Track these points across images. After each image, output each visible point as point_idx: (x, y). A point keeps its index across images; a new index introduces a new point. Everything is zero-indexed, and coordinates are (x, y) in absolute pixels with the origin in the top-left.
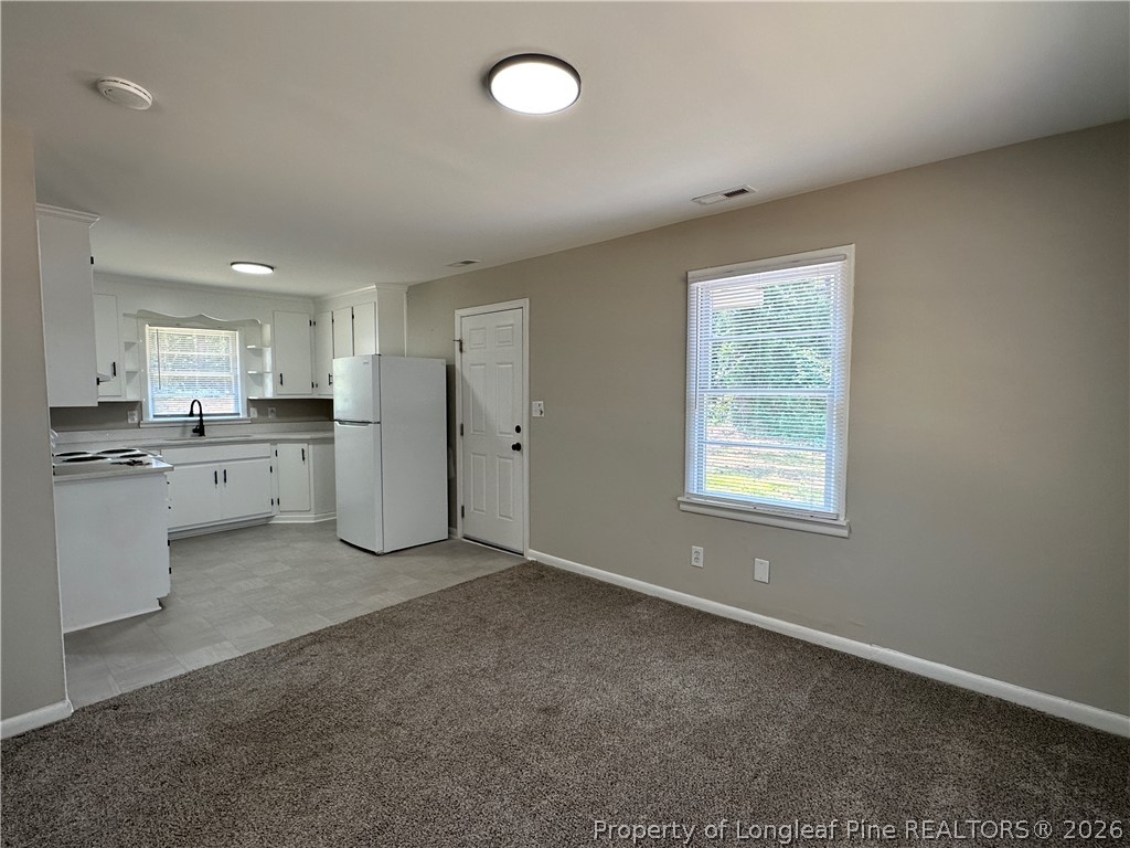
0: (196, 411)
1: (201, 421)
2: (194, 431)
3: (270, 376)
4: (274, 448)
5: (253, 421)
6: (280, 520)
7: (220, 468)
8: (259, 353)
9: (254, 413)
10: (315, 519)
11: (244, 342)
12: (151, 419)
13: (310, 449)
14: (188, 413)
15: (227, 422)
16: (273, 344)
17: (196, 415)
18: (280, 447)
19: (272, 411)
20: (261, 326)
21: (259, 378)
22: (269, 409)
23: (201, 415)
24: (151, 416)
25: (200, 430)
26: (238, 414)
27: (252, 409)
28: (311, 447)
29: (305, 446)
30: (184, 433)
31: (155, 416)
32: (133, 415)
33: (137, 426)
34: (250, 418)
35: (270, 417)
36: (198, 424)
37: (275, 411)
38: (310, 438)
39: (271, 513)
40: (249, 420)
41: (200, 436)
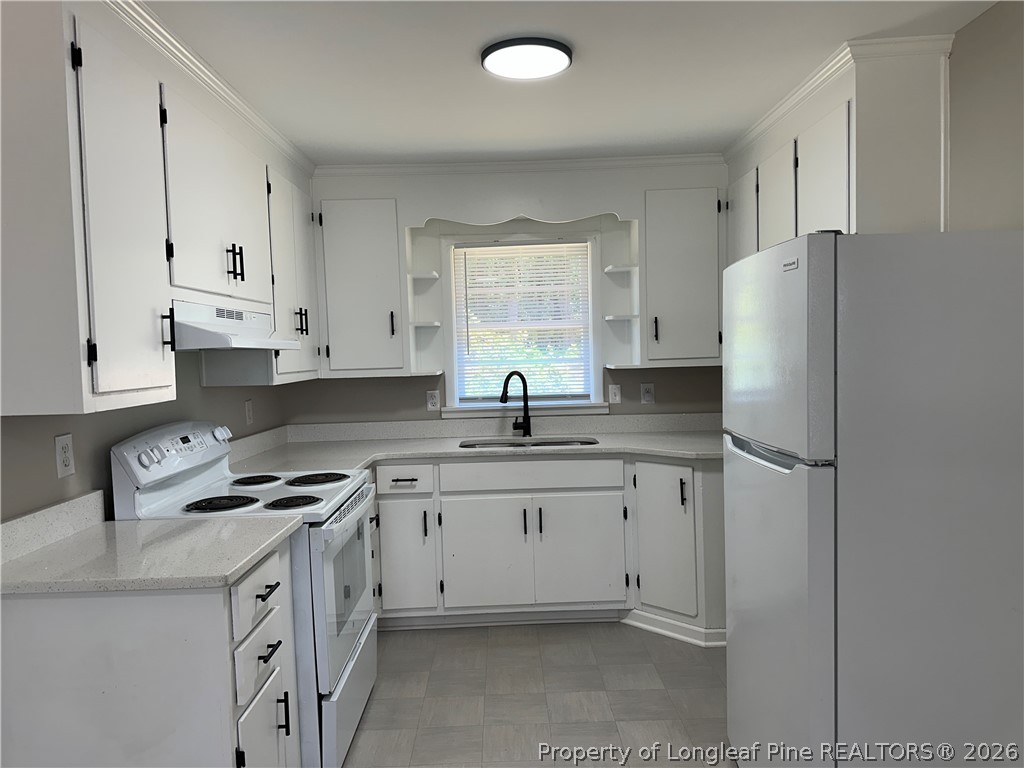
1: (526, 407)
2: (517, 426)
3: (639, 322)
4: (631, 470)
5: (613, 410)
6: (641, 621)
7: (531, 504)
8: (622, 278)
9: (616, 398)
10: (707, 637)
11: (600, 261)
12: (457, 405)
13: (697, 482)
15: (568, 409)
16: (644, 261)
17: (516, 398)
18: (642, 469)
19: (648, 392)
20: (627, 225)
21: (621, 326)
22: (643, 387)
23: (526, 398)
24: (457, 400)
25: (524, 426)
26: (587, 397)
27: (612, 388)
28: (699, 475)
29: (685, 473)
30: (502, 429)
31: (462, 400)
32: (433, 397)
33: (439, 416)
34: (607, 404)
35: (643, 402)
36: (522, 414)
37: (652, 391)
38: (694, 457)
39: (625, 602)
40: (605, 407)
41: (523, 435)
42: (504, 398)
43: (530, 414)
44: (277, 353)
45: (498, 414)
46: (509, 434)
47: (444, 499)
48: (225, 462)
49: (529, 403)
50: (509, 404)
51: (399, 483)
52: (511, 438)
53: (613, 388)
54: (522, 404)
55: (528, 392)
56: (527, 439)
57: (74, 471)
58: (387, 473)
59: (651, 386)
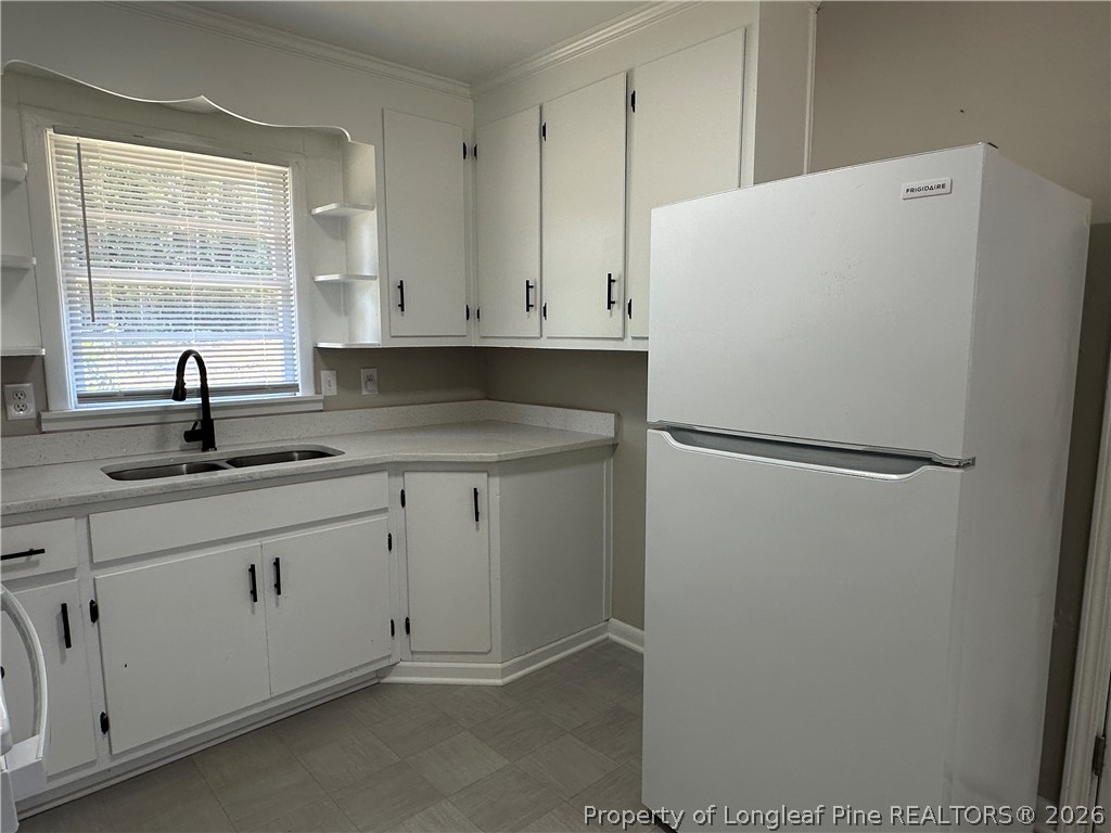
0: (192, 380)
1: (206, 405)
2: (190, 436)
3: (375, 286)
4: (397, 484)
5: (328, 405)
6: (413, 673)
7: (260, 553)
8: (339, 227)
9: (330, 388)
10: (504, 672)
11: (305, 197)
12: (73, 405)
13: (494, 489)
14: (172, 386)
15: (266, 406)
16: (383, 201)
17: (193, 393)
18: (414, 482)
19: (370, 379)
21: (339, 296)
22: (364, 373)
23: (204, 392)
24: (73, 398)
25: (202, 433)
26: (294, 388)
27: (325, 375)
28: (496, 481)
29: (479, 480)
30: (162, 442)
31: (83, 398)
32: (19, 395)
33: (35, 428)
34: (321, 397)
35: (364, 393)
36: (201, 416)
37: (375, 378)
38: (497, 459)
39: (389, 656)
40: (319, 401)
41: (205, 449)
42: (180, 392)
43: (213, 415)
45: (153, 419)
46: (176, 451)
47: (101, 575)
49: (212, 400)
52: (183, 455)
53: (327, 376)
55: (208, 382)
56: (210, 456)
59: (373, 372)
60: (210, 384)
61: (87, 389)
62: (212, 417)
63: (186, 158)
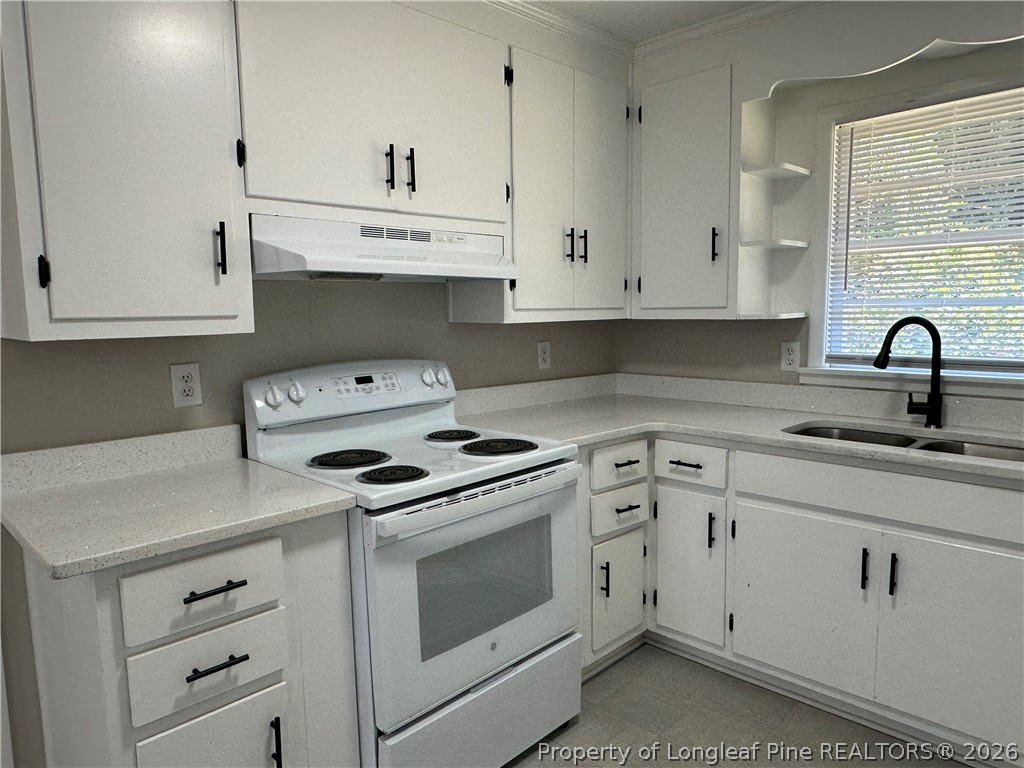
1: (936, 378)
2: (914, 408)
7: (880, 542)
12: (822, 365)
23: (937, 362)
24: (824, 357)
31: (831, 359)
32: (790, 351)
33: (794, 380)
36: (928, 388)
41: (927, 425)
42: (883, 360)
44: (513, 284)
47: (740, 502)
48: (450, 409)
50: (891, 370)
51: (681, 467)
52: (907, 426)
54: (928, 372)
55: (942, 352)
56: (932, 433)
57: (200, 402)
58: (667, 450)
60: (944, 355)
61: (843, 350)
62: (941, 392)
63: (960, 106)
